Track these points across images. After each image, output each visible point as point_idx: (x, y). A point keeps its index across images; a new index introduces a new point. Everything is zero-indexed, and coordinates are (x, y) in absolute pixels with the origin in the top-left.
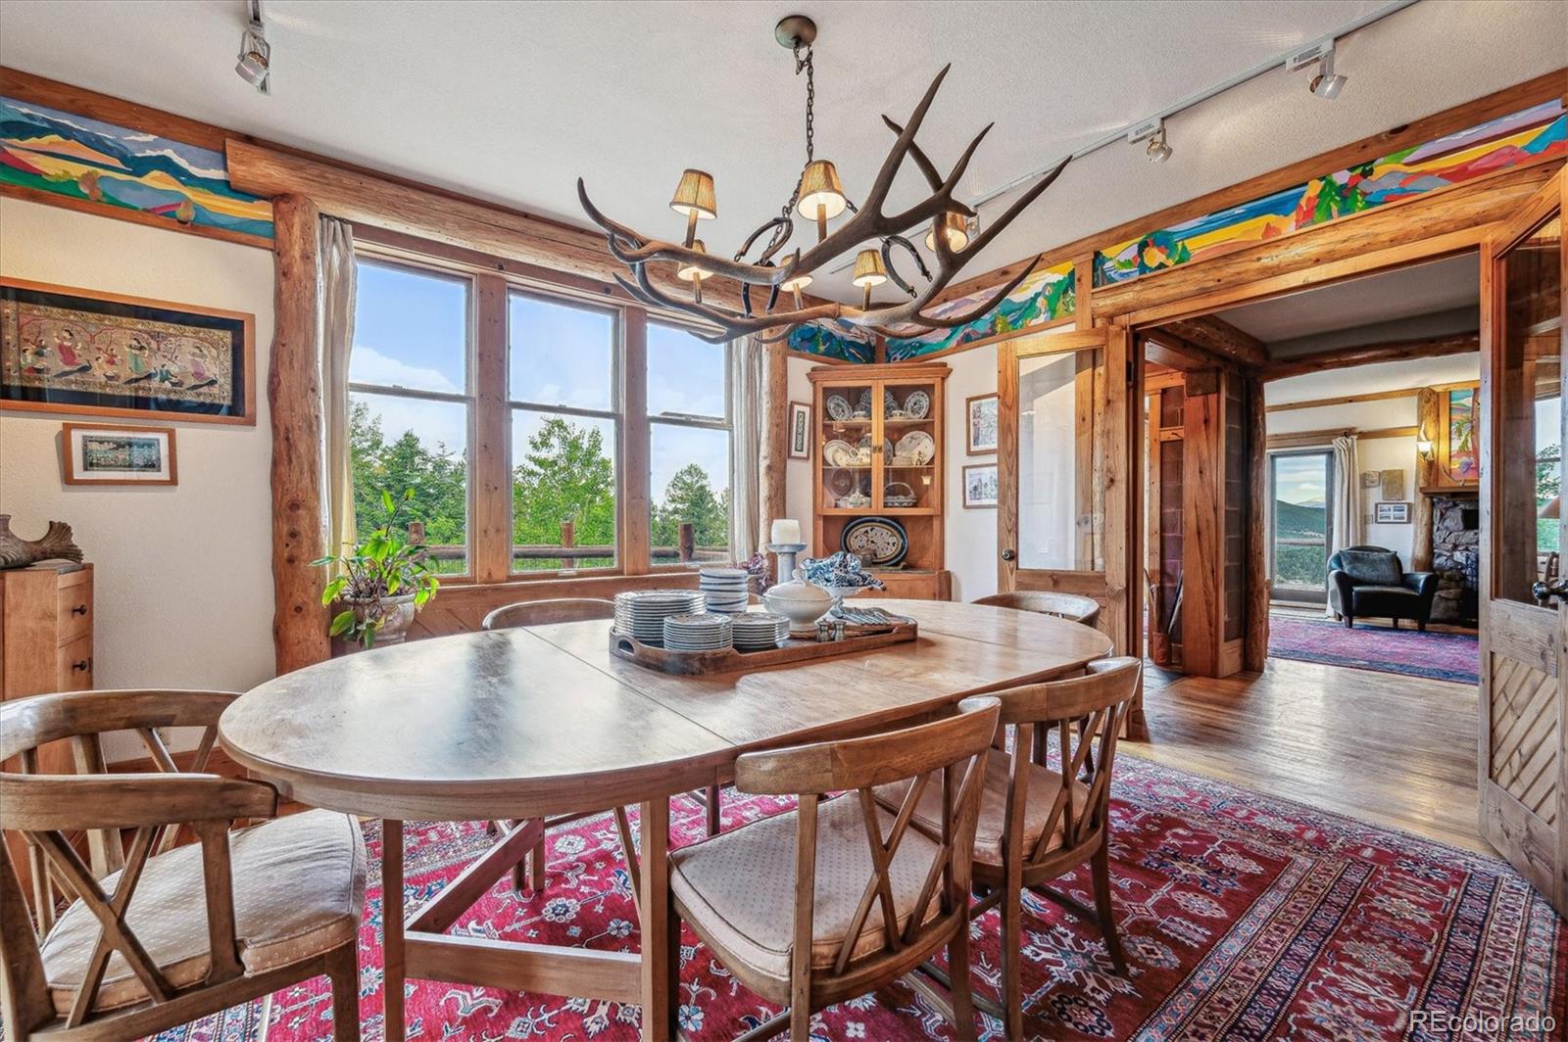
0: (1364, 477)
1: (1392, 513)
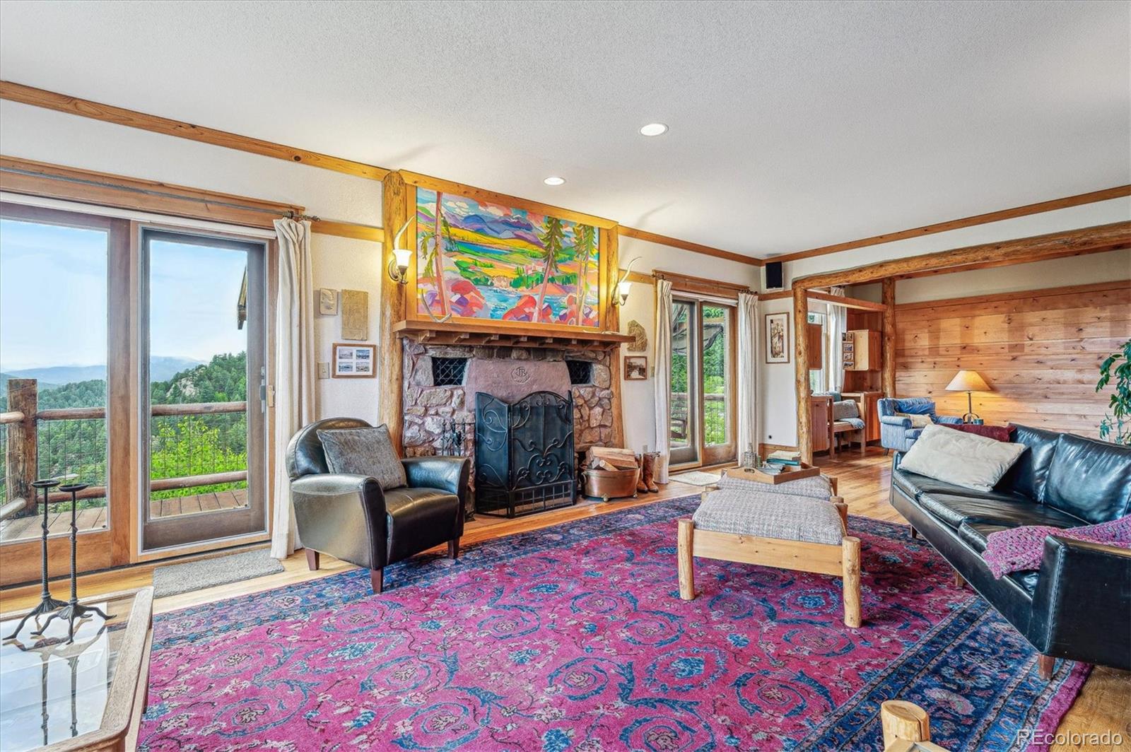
0: (318, 295)
1: (354, 361)
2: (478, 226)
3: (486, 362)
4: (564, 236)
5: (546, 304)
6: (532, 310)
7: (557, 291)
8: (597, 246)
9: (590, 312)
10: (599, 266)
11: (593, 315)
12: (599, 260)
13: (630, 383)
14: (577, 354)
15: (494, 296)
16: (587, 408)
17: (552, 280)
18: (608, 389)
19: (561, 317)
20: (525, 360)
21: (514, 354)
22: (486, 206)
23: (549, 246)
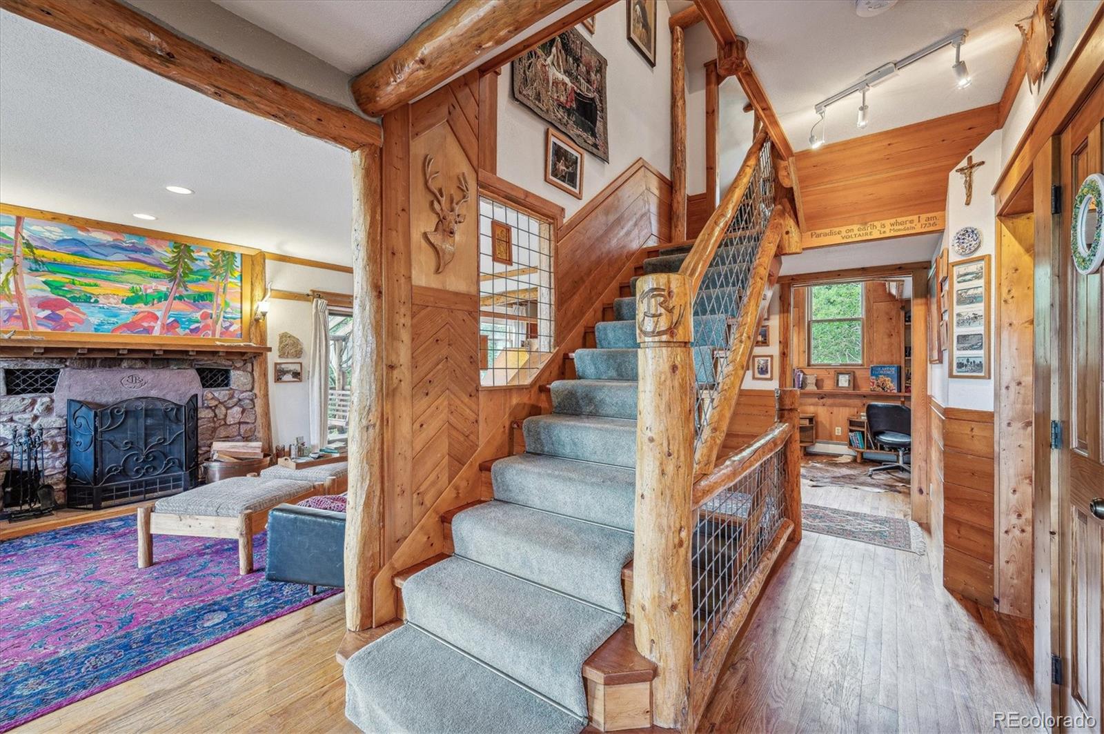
2: (75, 249)
3: (85, 371)
4: (197, 260)
5: (172, 319)
6: (152, 324)
7: (188, 308)
8: (239, 269)
9: (231, 326)
10: (241, 286)
11: (235, 327)
12: (241, 280)
13: (280, 385)
14: (207, 362)
15: (99, 312)
16: (223, 408)
17: (180, 298)
18: (251, 391)
19: (192, 331)
20: (139, 368)
21: (125, 364)
22: (88, 231)
23: (176, 269)
